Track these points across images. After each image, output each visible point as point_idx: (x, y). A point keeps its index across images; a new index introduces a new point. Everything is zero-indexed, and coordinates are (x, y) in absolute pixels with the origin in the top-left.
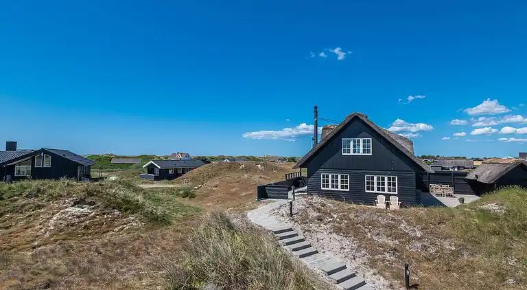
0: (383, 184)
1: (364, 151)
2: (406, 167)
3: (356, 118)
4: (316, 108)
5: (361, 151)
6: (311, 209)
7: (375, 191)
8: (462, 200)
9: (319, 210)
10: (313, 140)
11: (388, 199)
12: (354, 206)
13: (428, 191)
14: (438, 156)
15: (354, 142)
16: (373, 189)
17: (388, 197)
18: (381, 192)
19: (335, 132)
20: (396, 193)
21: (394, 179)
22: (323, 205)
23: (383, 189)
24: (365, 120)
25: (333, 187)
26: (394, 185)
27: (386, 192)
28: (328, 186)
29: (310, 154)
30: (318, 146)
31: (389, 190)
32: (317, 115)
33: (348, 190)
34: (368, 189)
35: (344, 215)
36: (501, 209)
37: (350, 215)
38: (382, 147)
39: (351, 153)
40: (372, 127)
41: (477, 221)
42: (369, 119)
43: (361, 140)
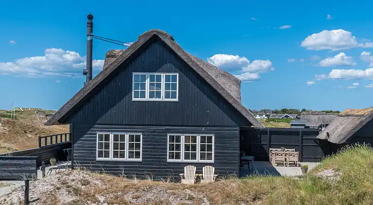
0: (194, 148)
1: (167, 96)
2: (228, 120)
3: (154, 39)
4: (90, 17)
5: (163, 94)
6: (63, 191)
7: (182, 159)
8: (305, 169)
9: (77, 191)
10: (85, 74)
11: (199, 171)
12: (136, 181)
13: (267, 159)
14: (304, 110)
15: (152, 79)
16: (178, 156)
17: (199, 167)
18: (190, 161)
19: (121, 61)
20: (212, 161)
21: (210, 139)
22: (86, 183)
23: (194, 157)
24: (168, 42)
25: (116, 154)
26: (210, 148)
27: (198, 160)
28: (107, 155)
29: (78, 99)
30: (92, 85)
31: (202, 157)
32: (91, 31)
33: (140, 160)
34: (172, 157)
35: (117, 197)
36: (336, 176)
37: (125, 197)
38: (193, 88)
39: (147, 98)
40: (179, 54)
41: (303, 193)
42: (176, 41)
43: (163, 76)
